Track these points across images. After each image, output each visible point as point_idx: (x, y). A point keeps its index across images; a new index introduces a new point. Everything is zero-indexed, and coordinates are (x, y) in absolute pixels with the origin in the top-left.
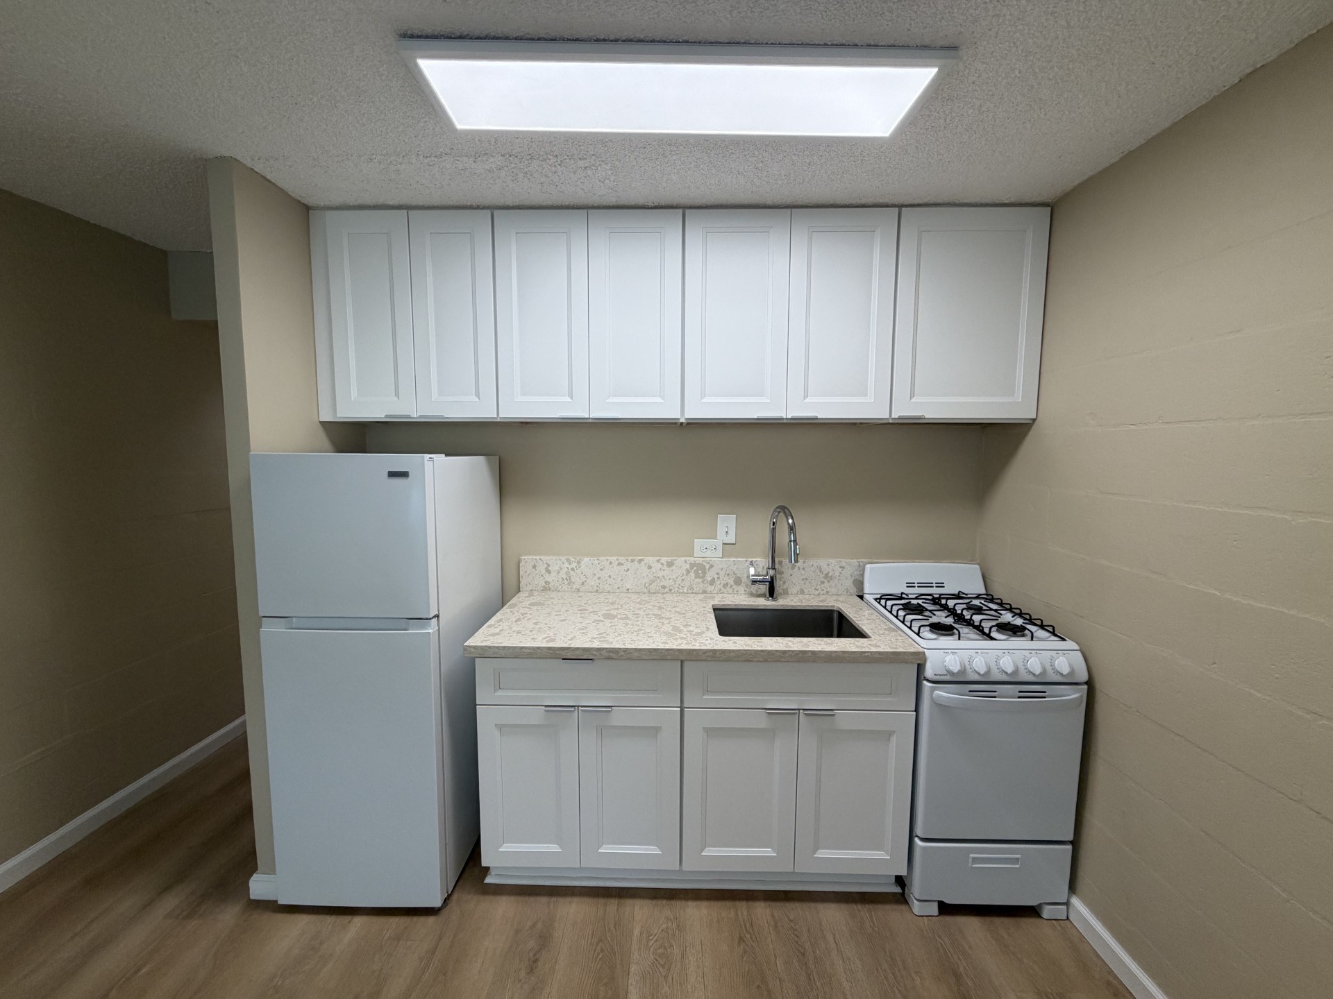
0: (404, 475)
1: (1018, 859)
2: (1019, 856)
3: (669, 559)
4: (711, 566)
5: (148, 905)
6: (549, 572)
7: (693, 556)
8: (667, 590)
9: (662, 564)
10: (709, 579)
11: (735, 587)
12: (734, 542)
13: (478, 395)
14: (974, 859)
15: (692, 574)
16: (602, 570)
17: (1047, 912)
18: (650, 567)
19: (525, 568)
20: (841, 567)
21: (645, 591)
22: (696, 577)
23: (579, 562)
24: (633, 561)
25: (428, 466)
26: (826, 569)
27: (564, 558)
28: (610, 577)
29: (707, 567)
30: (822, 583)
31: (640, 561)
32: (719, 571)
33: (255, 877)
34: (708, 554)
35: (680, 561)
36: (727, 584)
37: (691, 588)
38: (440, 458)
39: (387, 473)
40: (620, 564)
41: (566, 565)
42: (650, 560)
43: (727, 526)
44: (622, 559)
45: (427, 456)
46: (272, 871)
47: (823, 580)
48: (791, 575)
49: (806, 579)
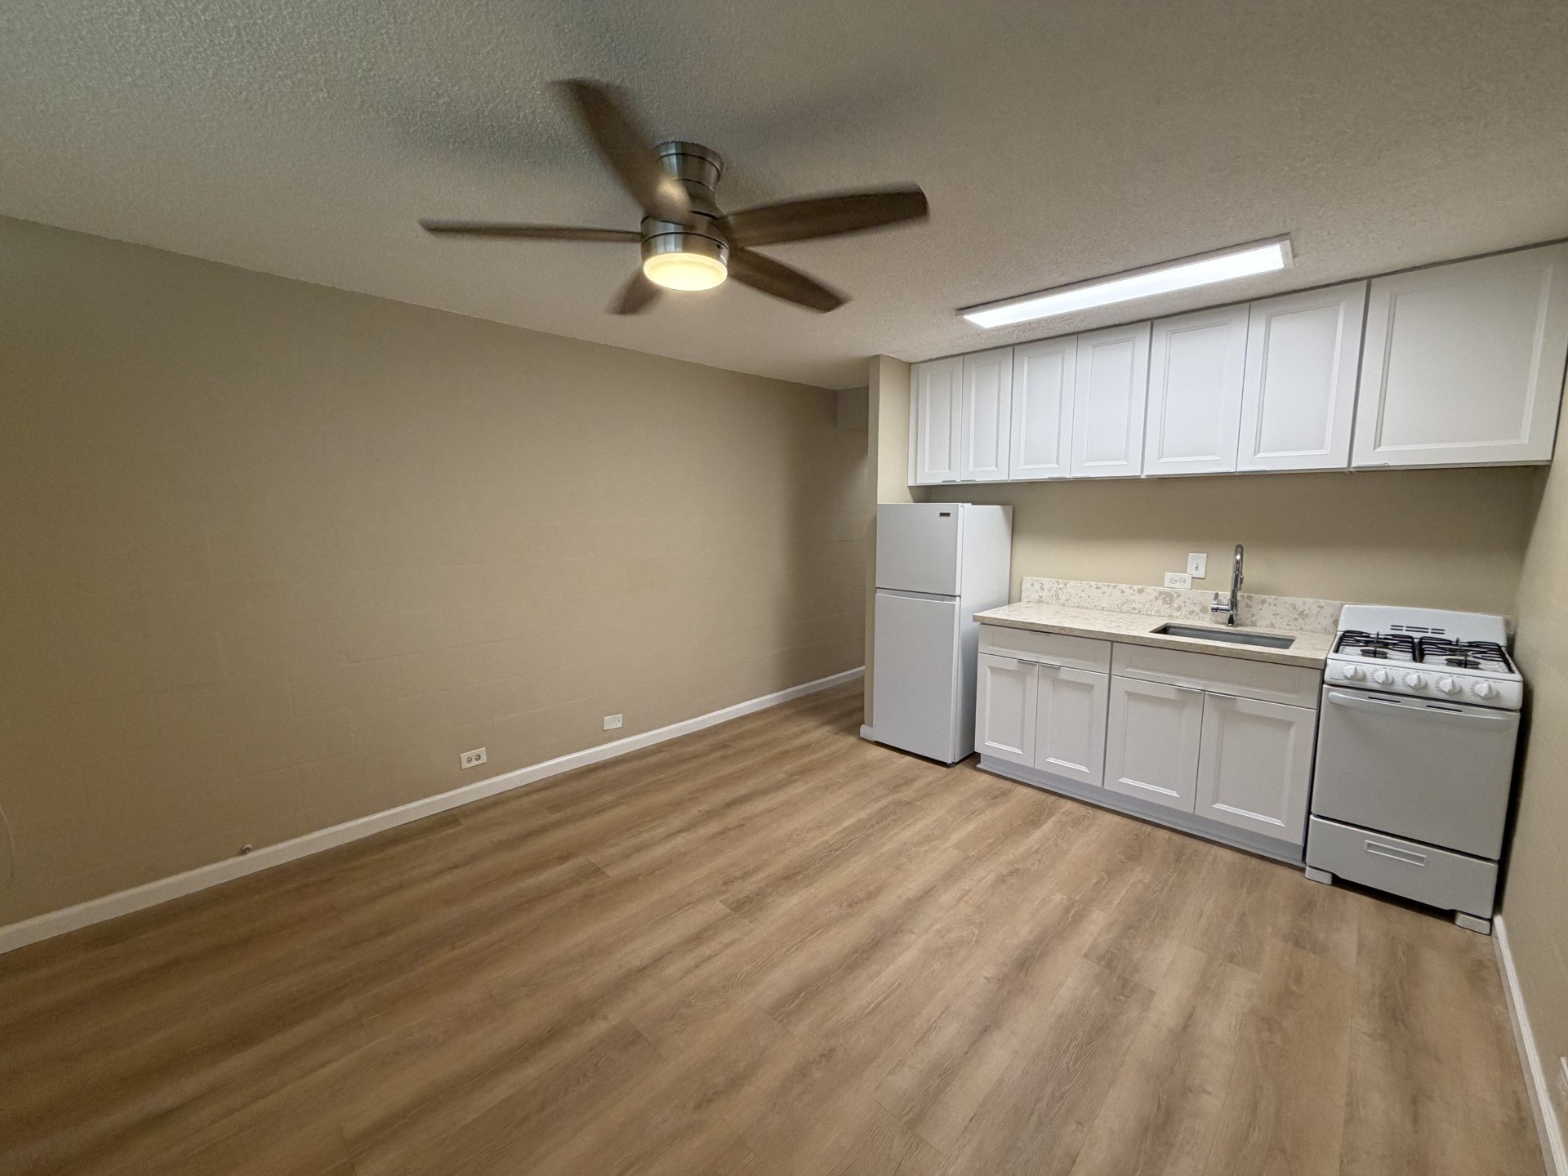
0: (947, 515)
1: (1422, 858)
2: (1424, 856)
3: (1141, 587)
4: (1179, 596)
5: (816, 728)
6: (1043, 590)
7: (1162, 586)
8: (1137, 611)
9: (1134, 590)
10: (1176, 606)
11: (1201, 614)
12: (1203, 577)
13: (997, 466)
14: (1369, 845)
15: (1160, 602)
16: (1083, 591)
17: (1461, 919)
18: (1123, 592)
19: (1026, 585)
20: (1319, 607)
21: (1118, 610)
22: (1164, 604)
23: (1065, 584)
24: (1108, 586)
25: (961, 510)
26: (1300, 608)
27: (1054, 580)
28: (1089, 597)
29: (1175, 595)
30: (1296, 619)
31: (1115, 587)
32: (1186, 600)
33: (863, 726)
34: (1178, 585)
35: (1150, 589)
36: (1193, 612)
37: (1158, 611)
38: (968, 506)
39: (939, 513)
40: (1098, 588)
41: (1056, 585)
42: (1124, 586)
43: (1197, 563)
44: (1100, 584)
45: (960, 504)
46: (871, 725)
47: (1297, 617)
48: (1261, 609)
49: (1278, 614)
